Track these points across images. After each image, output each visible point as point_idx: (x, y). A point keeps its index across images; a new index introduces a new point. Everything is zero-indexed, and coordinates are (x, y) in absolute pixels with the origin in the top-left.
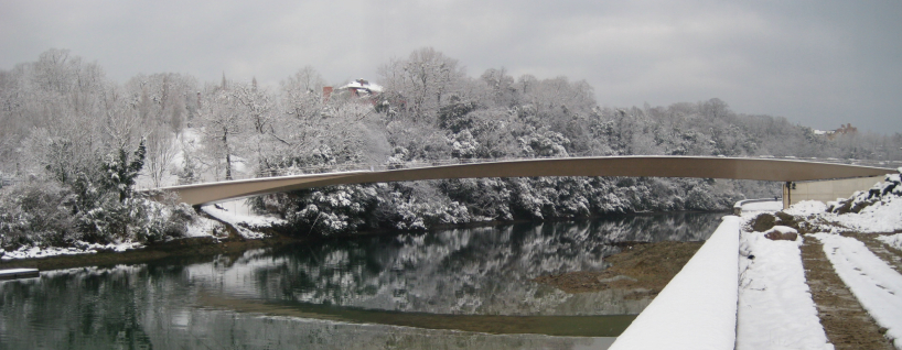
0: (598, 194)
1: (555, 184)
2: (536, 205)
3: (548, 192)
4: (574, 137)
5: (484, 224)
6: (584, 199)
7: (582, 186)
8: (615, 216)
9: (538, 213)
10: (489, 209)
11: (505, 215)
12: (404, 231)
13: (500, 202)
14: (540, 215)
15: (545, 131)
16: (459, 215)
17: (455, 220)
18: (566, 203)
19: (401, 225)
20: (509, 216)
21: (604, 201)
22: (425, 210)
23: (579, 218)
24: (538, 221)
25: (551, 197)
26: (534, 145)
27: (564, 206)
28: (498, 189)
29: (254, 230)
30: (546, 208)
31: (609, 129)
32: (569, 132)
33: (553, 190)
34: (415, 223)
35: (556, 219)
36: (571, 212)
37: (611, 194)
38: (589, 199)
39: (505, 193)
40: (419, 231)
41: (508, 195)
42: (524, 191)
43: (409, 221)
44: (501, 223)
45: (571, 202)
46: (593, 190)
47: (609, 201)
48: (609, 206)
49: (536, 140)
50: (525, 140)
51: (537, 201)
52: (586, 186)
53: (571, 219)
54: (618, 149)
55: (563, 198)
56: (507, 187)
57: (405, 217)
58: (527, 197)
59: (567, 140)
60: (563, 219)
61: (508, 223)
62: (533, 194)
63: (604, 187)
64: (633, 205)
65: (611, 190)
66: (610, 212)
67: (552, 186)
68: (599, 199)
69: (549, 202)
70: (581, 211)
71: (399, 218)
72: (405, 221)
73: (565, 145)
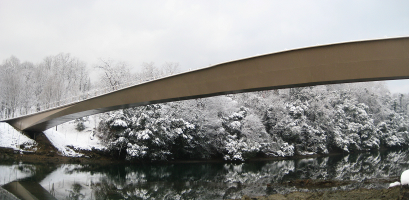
0: (386, 136)
1: (357, 131)
2: (344, 144)
3: (353, 136)
4: (372, 105)
5: (307, 157)
6: (376, 139)
7: (376, 132)
8: (396, 148)
9: (346, 149)
10: (312, 147)
11: (323, 151)
12: (228, 162)
13: (320, 143)
14: (347, 150)
15: (352, 101)
16: (286, 151)
17: (283, 154)
18: (365, 142)
19: (227, 157)
20: (326, 151)
21: (390, 140)
22: (243, 147)
23: (373, 151)
24: (346, 153)
25: (355, 138)
26: (346, 110)
27: (364, 144)
28: (319, 135)
29: (76, 151)
30: (351, 146)
31: (395, 103)
32: (369, 102)
33: (356, 135)
34: (235, 156)
35: (359, 152)
36: (369, 147)
37: (394, 136)
38: (381, 140)
39: (323, 137)
40: (238, 162)
41: (324, 138)
42: (337, 136)
43: (231, 155)
44: (320, 155)
45: (368, 141)
46: (383, 134)
47: (392, 140)
48: (392, 143)
49: (347, 106)
50: (340, 107)
51: (346, 141)
52: (378, 132)
53: (369, 151)
54: (400, 112)
55: (363, 139)
56: (326, 134)
57: (230, 151)
58: (339, 139)
59: (367, 107)
60: (364, 152)
61: (325, 155)
62: (343, 138)
63: (390, 132)
64: (406, 141)
65: (394, 134)
66: (393, 146)
67: (355, 132)
68: (387, 139)
69: (353, 142)
70: (374, 147)
71: (226, 152)
72: (229, 154)
73: (366, 109)
